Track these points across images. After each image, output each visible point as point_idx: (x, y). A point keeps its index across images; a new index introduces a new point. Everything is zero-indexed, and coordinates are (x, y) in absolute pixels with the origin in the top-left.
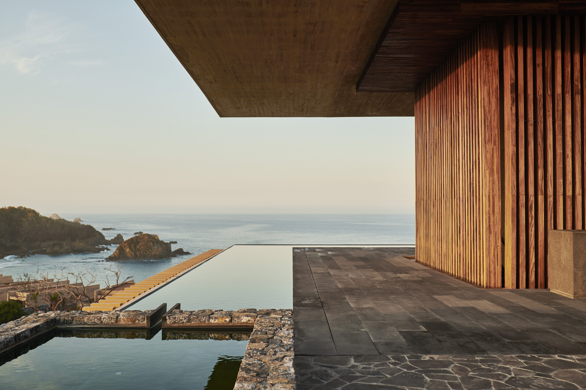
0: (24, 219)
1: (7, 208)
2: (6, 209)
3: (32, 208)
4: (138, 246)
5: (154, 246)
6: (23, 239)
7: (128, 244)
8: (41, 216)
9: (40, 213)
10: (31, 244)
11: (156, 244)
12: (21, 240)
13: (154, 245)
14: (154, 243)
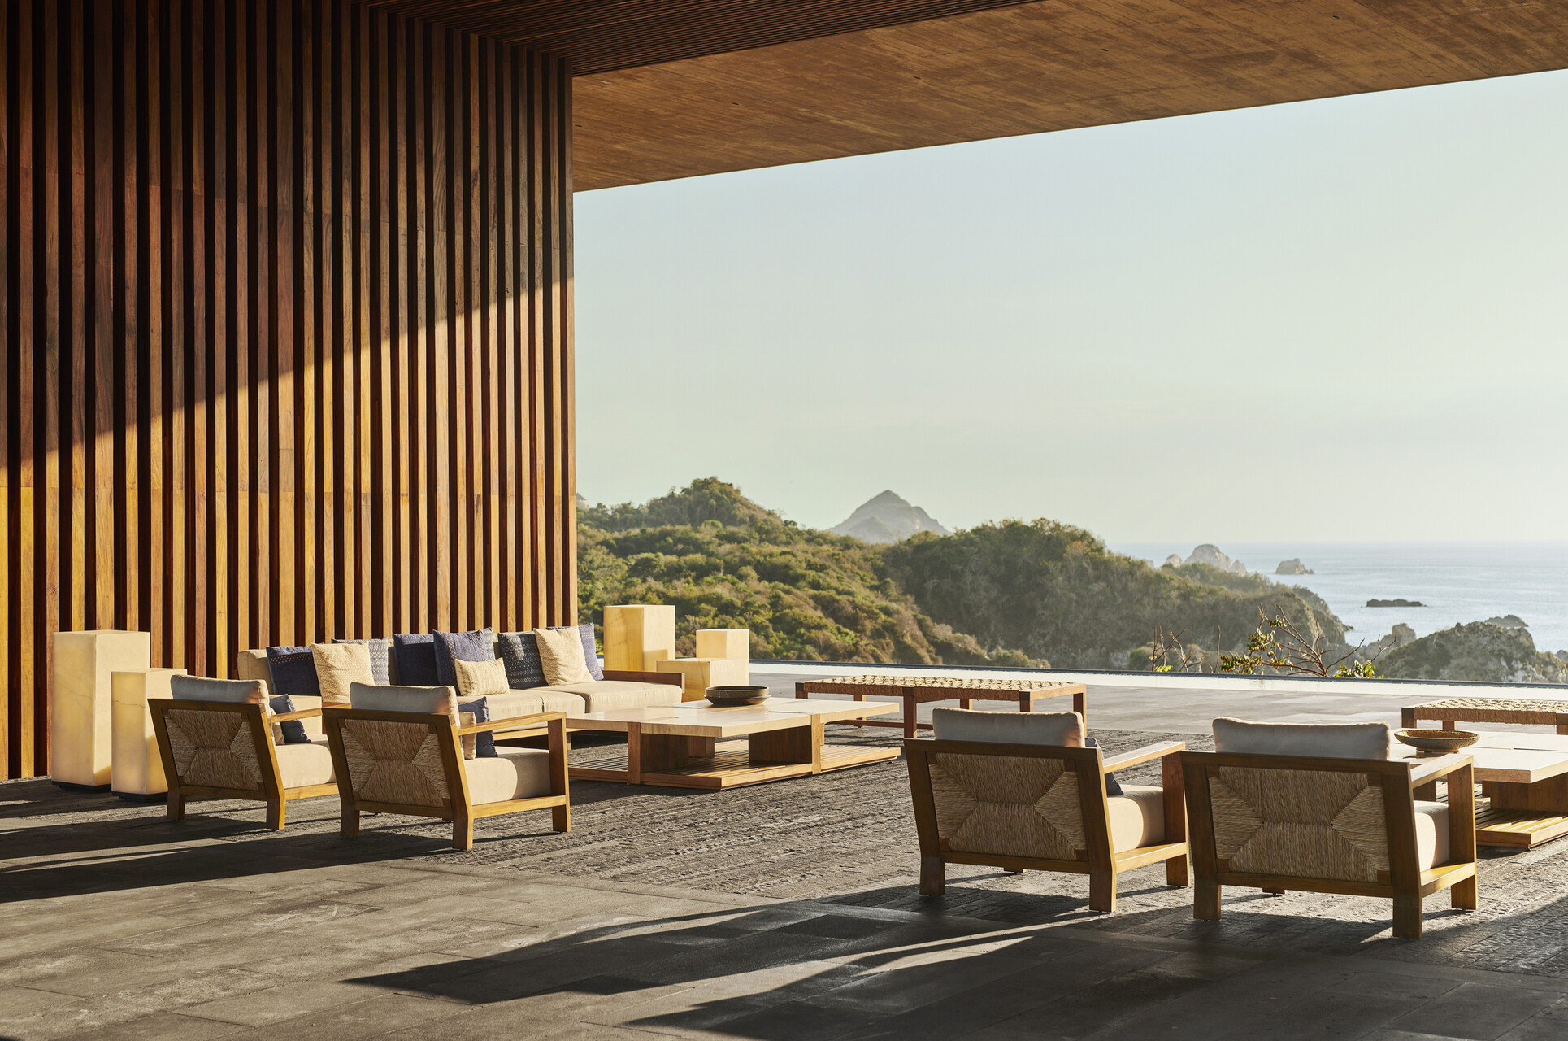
0: (1050, 565)
1: (998, 527)
2: (993, 529)
3: (1081, 526)
4: (1446, 671)
5: (1513, 674)
6: (1048, 637)
7: (1407, 663)
8: (1109, 552)
9: (1107, 542)
10: (1073, 654)
11: (1521, 665)
12: (1041, 642)
13: (1511, 667)
14: (1513, 663)
